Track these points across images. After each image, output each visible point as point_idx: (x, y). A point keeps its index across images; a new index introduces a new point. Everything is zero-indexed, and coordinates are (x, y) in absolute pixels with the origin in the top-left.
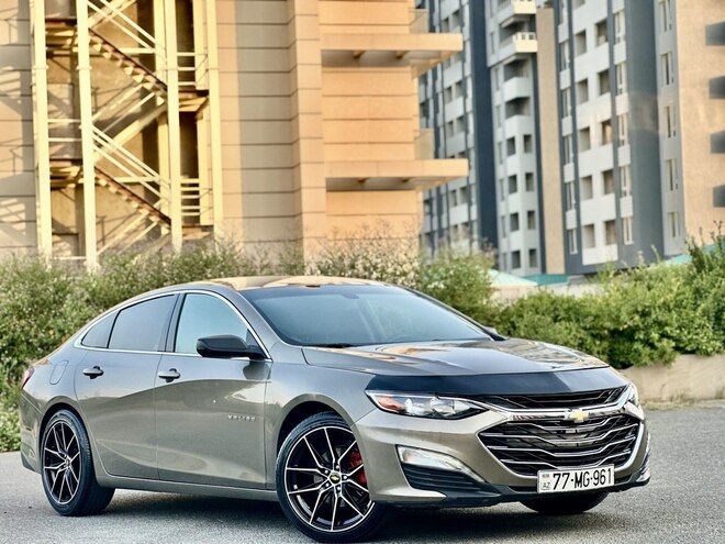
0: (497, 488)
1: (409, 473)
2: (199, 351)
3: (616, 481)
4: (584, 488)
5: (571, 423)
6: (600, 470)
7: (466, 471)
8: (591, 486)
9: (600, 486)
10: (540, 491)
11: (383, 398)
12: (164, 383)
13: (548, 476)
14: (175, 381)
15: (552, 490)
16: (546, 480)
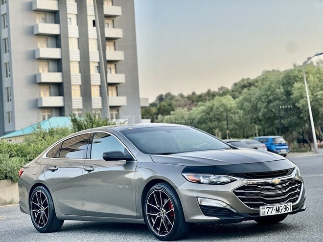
0: (242, 214)
1: (203, 209)
2: (104, 158)
3: (293, 209)
4: (280, 213)
5: (273, 185)
6: (286, 205)
7: (228, 207)
8: (283, 212)
9: (286, 212)
10: (261, 215)
11: (190, 176)
12: (87, 172)
14: (92, 172)
15: (266, 215)
16: (263, 210)
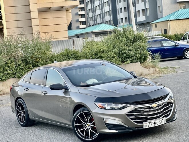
0: (132, 128)
1: (107, 125)
2: (51, 89)
3: (166, 122)
4: (157, 125)
5: (152, 108)
6: (161, 120)
7: (123, 124)
8: (159, 124)
9: (161, 124)
10: (144, 128)
11: (99, 104)
12: (43, 95)
13: (146, 123)
14: (46, 94)
15: (148, 127)
16: (146, 125)
